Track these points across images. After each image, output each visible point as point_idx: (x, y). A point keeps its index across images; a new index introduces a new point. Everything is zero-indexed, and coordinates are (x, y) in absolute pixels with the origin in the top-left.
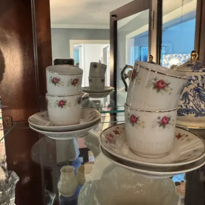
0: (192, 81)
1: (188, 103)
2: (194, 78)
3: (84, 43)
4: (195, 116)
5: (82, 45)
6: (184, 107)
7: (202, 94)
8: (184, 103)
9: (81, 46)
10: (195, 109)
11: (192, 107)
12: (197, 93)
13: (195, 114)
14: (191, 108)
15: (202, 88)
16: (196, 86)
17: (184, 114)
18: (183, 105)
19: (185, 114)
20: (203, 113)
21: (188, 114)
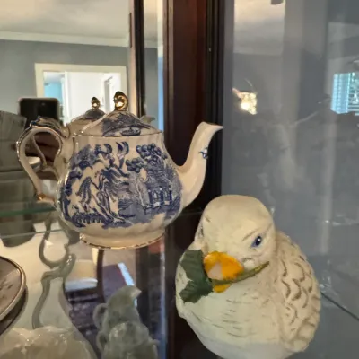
0: (100, 155)
1: (88, 202)
2: (104, 149)
3: (68, 71)
4: (103, 227)
5: (66, 73)
6: (82, 210)
7: (117, 181)
8: (81, 202)
9: (63, 76)
10: (100, 212)
11: (95, 210)
12: (106, 180)
13: (101, 224)
14: (92, 212)
15: (118, 169)
16: (108, 165)
17: (82, 223)
18: (79, 206)
19: (85, 224)
20: (116, 220)
21: (89, 223)
